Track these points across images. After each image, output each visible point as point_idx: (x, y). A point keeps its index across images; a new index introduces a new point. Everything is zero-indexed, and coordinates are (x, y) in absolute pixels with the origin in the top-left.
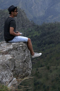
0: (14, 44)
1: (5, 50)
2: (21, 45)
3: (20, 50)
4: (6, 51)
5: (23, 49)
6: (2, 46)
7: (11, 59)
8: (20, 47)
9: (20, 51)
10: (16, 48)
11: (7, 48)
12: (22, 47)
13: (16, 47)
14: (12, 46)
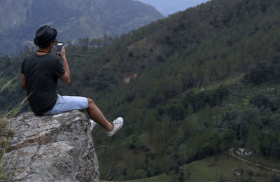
0: (61, 117)
1: (43, 133)
2: (77, 118)
3: (76, 128)
4: (47, 134)
5: (83, 125)
6: (30, 123)
7: (71, 151)
8: (76, 122)
9: (76, 131)
10: (69, 126)
11: (47, 127)
12: (81, 121)
13: (68, 123)
14: (56, 121)
